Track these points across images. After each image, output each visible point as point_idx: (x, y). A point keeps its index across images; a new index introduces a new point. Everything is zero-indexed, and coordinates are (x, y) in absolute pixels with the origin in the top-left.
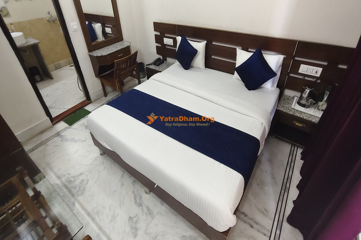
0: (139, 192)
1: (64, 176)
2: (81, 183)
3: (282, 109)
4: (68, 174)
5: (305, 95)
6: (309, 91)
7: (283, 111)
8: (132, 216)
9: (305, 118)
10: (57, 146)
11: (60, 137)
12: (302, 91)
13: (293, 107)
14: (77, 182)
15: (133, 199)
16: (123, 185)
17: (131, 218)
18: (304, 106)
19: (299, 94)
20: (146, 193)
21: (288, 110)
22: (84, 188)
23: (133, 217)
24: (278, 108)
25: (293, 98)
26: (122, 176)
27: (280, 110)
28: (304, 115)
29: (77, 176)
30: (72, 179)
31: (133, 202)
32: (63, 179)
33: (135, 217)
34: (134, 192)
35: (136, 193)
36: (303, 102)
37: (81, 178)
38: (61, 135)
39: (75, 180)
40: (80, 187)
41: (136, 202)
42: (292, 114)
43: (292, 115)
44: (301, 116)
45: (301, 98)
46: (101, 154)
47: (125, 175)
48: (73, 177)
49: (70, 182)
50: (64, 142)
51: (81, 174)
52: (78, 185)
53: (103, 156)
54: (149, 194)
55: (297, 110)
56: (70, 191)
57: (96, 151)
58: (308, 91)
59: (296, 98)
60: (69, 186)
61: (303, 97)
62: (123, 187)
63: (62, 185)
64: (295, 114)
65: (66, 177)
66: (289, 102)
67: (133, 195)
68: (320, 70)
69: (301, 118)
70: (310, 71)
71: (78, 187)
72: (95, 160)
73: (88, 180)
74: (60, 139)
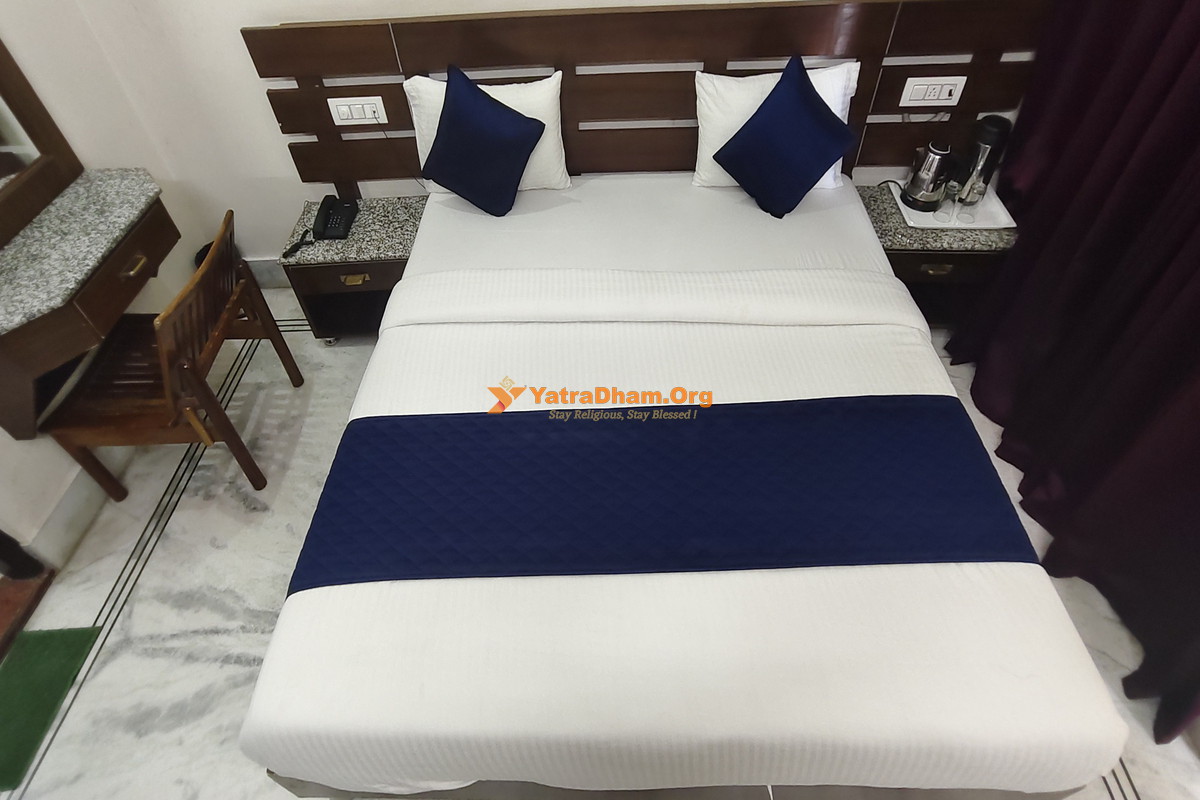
3: (890, 244)
5: (927, 175)
6: (938, 157)
7: (894, 246)
9: (955, 246)
12: (916, 163)
13: (909, 223)
18: (930, 207)
21: (905, 239)
28: (947, 239)
36: (922, 195)
42: (920, 247)
43: (918, 250)
44: (945, 245)
45: (915, 182)
55: (922, 230)
58: (934, 159)
61: (923, 181)
64: (928, 246)
68: (960, 81)
69: (945, 250)
70: (932, 94)
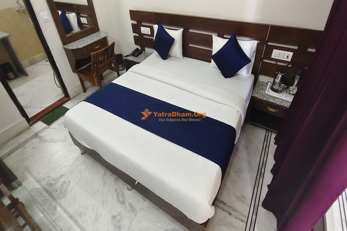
0: (121, 189)
1: (44, 179)
2: (62, 185)
3: (257, 96)
4: (48, 177)
5: (278, 81)
6: (281, 76)
7: (258, 97)
8: (115, 215)
9: (278, 103)
10: (35, 148)
11: (38, 138)
12: (275, 77)
13: (266, 93)
14: (58, 185)
15: (115, 197)
16: (105, 183)
17: (114, 217)
18: (276, 91)
19: (272, 80)
20: (129, 190)
21: (263, 96)
22: (66, 190)
23: (117, 216)
24: (253, 95)
25: (267, 84)
26: (104, 175)
27: (255, 97)
28: (276, 100)
29: (58, 178)
30: (53, 182)
31: (116, 200)
32: (44, 183)
33: (119, 215)
34: (116, 190)
35: (118, 191)
36: (276, 87)
37: (62, 180)
38: (40, 136)
39: (56, 183)
40: (61, 190)
41: (119, 200)
42: (266, 100)
45: (274, 83)
46: (83, 154)
47: (106, 173)
48: (54, 180)
49: (51, 185)
50: (42, 143)
51: (62, 176)
52: (59, 187)
53: (84, 155)
54: (131, 190)
55: (270, 96)
56: (50, 195)
57: (77, 151)
59: (270, 83)
60: (49, 190)
61: (276, 82)
62: (105, 185)
63: (42, 189)
64: (269, 100)
65: (46, 181)
66: (263, 88)
67: (115, 193)
68: (291, 54)
69: (274, 103)
70: (282, 56)
71: (59, 190)
72: (76, 160)
73: (69, 182)
74: (38, 140)
